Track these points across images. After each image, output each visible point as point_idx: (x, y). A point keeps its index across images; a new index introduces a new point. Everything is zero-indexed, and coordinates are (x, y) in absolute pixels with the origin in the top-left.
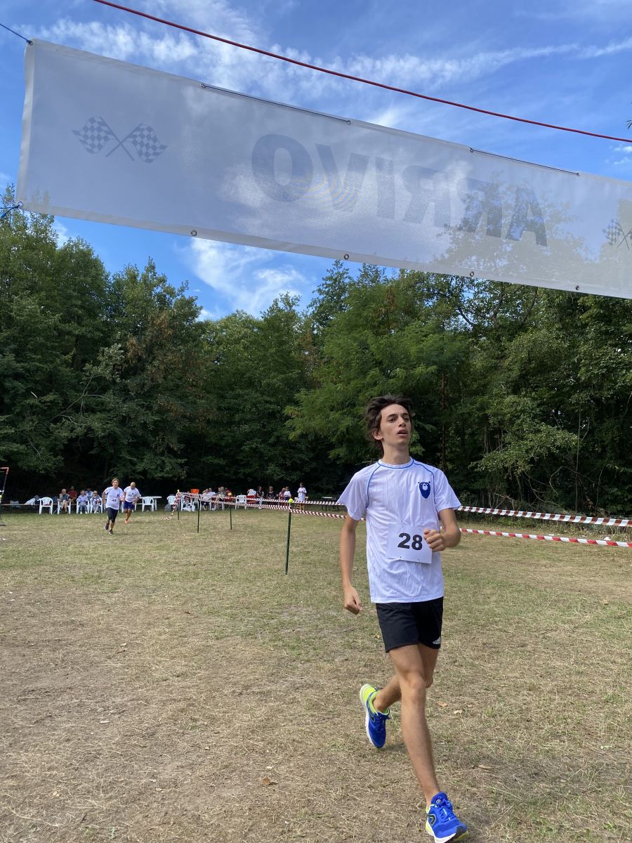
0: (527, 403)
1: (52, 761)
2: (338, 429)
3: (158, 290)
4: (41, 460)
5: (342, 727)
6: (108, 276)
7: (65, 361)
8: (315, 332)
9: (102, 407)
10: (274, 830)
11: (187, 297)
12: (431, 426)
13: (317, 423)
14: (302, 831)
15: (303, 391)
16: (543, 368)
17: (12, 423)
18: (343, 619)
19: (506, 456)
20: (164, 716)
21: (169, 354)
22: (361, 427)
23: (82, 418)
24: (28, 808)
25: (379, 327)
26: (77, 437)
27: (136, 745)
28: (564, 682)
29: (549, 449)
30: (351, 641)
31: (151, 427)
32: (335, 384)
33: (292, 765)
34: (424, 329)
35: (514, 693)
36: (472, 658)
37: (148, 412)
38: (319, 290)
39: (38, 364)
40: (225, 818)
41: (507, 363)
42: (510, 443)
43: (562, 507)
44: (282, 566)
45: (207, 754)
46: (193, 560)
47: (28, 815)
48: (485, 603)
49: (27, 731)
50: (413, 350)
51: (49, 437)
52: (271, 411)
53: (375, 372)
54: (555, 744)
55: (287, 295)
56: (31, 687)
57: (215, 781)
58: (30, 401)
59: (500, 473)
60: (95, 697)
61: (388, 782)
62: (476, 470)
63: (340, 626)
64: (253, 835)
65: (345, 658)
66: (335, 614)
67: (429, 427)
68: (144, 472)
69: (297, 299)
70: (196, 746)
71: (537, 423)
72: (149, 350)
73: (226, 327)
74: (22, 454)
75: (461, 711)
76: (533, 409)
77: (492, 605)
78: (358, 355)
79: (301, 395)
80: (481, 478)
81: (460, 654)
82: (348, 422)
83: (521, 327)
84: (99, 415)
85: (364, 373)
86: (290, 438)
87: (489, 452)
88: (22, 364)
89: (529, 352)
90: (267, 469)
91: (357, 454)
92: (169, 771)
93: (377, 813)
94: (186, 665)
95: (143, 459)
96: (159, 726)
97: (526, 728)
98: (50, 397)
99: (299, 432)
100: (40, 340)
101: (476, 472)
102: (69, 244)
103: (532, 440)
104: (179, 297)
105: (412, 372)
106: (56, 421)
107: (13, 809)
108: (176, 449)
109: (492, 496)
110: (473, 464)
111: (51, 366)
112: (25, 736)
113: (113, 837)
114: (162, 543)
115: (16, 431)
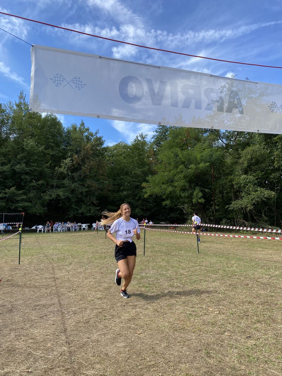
0: (251, 178)
1: (47, 332)
2: (166, 192)
3: (86, 134)
4: (38, 209)
5: (167, 319)
6: (64, 128)
7: (47, 166)
8: (155, 149)
9: (63, 186)
10: (138, 359)
11: (98, 137)
12: (208, 190)
13: (157, 190)
14: (150, 359)
15: (150, 176)
16: (258, 162)
17: (25, 194)
18: (168, 275)
19: (242, 203)
20: (93, 315)
21: (91, 161)
22: (176, 191)
23: (55, 191)
24: (38, 351)
25: (183, 146)
26: (53, 199)
27: (81, 326)
28: (264, 300)
29: (261, 199)
30: (172, 284)
31: (85, 194)
32: (164, 172)
33: (146, 334)
34: (203, 147)
35: (242, 305)
36: (224, 290)
37: (83, 187)
38: (156, 131)
39: (35, 168)
40: (118, 354)
41: (241, 161)
42: (244, 197)
43: (268, 225)
44: (142, 252)
45: (110, 330)
46: (104, 251)
47: (39, 353)
48: (231, 267)
49: (36, 321)
50: (199, 156)
51: (41, 199)
52: (136, 185)
53: (181, 166)
54: (258, 325)
55: (142, 134)
56: (37, 304)
57: (114, 340)
58: (33, 184)
59: (240, 210)
60: (64, 308)
61: (186, 340)
62: (229, 209)
63: (167, 278)
64: (130, 361)
65: (169, 291)
66: (165, 273)
67: (207, 190)
68: (82, 214)
69: (146, 135)
70: (106, 327)
71: (256, 187)
72: (83, 160)
73: (116, 149)
74: (29, 207)
75: (218, 312)
76: (254, 181)
77: (234, 268)
78: (174, 159)
79: (149, 178)
80: (231, 213)
81: (219, 288)
82: (170, 189)
83: (247, 144)
84: (62, 189)
85: (177, 167)
86: (145, 197)
87: (235, 201)
88: (29, 168)
89: (251, 155)
90: (135, 211)
91: (175, 203)
92: (95, 336)
93: (181, 352)
94: (102, 295)
95: (81, 208)
96: (90, 319)
97: (247, 319)
98: (41, 182)
99: (148, 194)
100: (36, 157)
101: (229, 210)
102: (47, 115)
103: (254, 195)
104: (95, 137)
105: (198, 166)
106: (44, 192)
107: (32, 351)
108: (95, 203)
109: (236, 221)
110: (227, 206)
111: (41, 169)
112: (36, 323)
113: (73, 361)
114: (90, 244)
115: (27, 197)
